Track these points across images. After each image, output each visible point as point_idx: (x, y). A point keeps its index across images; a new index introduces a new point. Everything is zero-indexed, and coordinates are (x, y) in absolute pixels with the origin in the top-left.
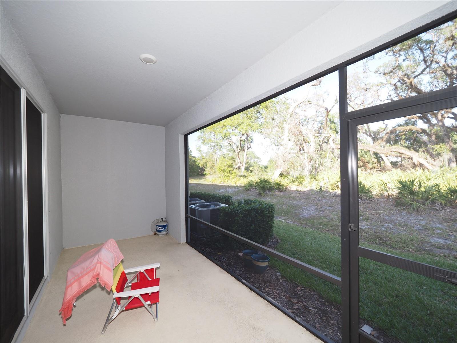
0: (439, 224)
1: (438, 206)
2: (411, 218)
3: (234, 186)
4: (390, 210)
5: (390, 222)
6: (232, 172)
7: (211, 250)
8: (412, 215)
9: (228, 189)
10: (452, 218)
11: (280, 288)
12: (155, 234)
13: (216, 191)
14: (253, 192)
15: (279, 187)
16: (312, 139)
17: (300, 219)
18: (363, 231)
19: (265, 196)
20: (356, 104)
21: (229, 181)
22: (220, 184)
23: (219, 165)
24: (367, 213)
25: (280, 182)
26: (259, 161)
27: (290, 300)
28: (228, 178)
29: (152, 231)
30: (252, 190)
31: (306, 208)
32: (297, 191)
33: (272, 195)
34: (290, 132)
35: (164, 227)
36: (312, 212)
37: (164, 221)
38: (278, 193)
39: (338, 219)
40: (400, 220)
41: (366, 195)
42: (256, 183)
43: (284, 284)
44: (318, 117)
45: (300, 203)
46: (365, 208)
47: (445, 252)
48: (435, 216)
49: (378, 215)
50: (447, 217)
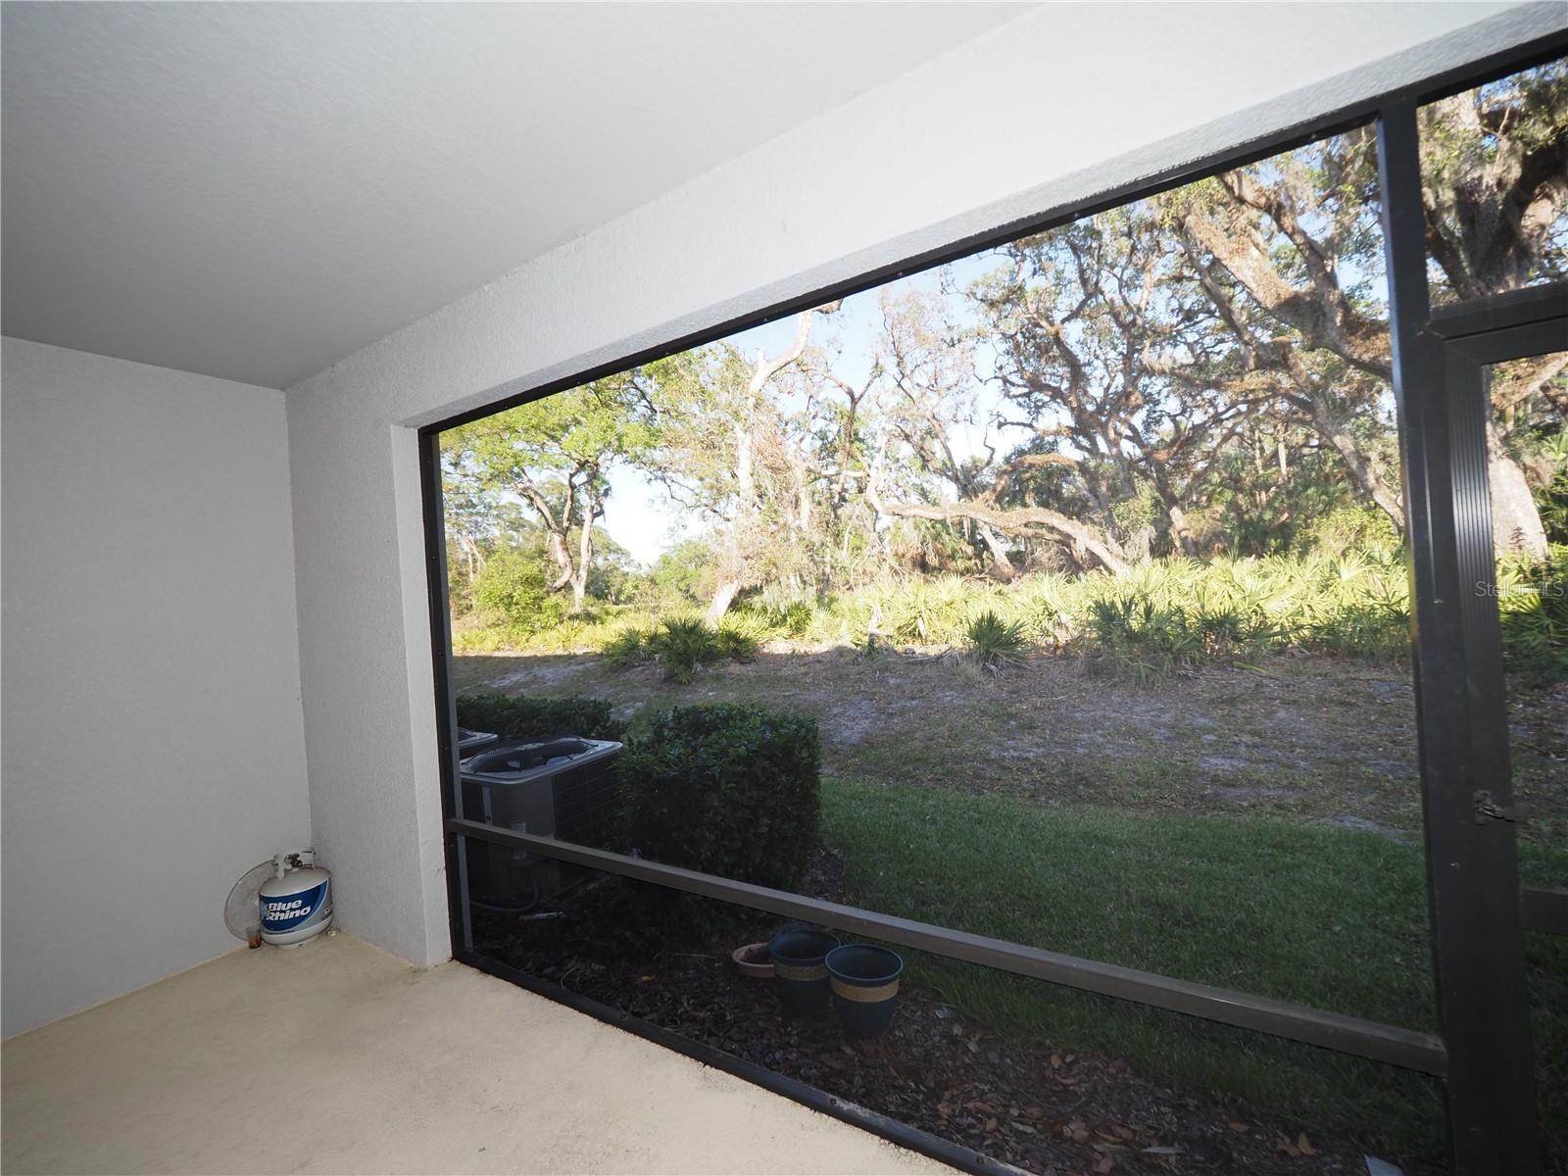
0: (1204, 715)
1: (1187, 666)
2: (1136, 709)
3: (560, 657)
4: (1080, 691)
5: (1092, 725)
6: (546, 603)
7: (596, 967)
8: (1136, 701)
9: (539, 672)
10: (1225, 697)
11: (989, 1082)
12: (256, 943)
13: (487, 682)
14: (643, 670)
15: (738, 648)
17: (835, 753)
18: (1033, 764)
19: (694, 683)
20: (918, 385)
21: (536, 640)
22: (497, 654)
23: (487, 579)
24: (1025, 707)
25: (738, 630)
26: (622, 561)
27: (1060, 1135)
28: (529, 628)
29: (232, 930)
30: (639, 666)
31: (845, 712)
32: (793, 655)
33: (718, 678)
34: (758, 458)
35: (311, 898)
36: (867, 721)
37: (309, 868)
38: (735, 668)
39: (950, 737)
40: (1114, 719)
41: (1009, 652)
42: (653, 638)
43: (994, 1058)
44: (814, 418)
45: (819, 696)
46: (1014, 693)
47: (1247, 794)
48: (1188, 697)
49: (1054, 709)
50: (1214, 696)
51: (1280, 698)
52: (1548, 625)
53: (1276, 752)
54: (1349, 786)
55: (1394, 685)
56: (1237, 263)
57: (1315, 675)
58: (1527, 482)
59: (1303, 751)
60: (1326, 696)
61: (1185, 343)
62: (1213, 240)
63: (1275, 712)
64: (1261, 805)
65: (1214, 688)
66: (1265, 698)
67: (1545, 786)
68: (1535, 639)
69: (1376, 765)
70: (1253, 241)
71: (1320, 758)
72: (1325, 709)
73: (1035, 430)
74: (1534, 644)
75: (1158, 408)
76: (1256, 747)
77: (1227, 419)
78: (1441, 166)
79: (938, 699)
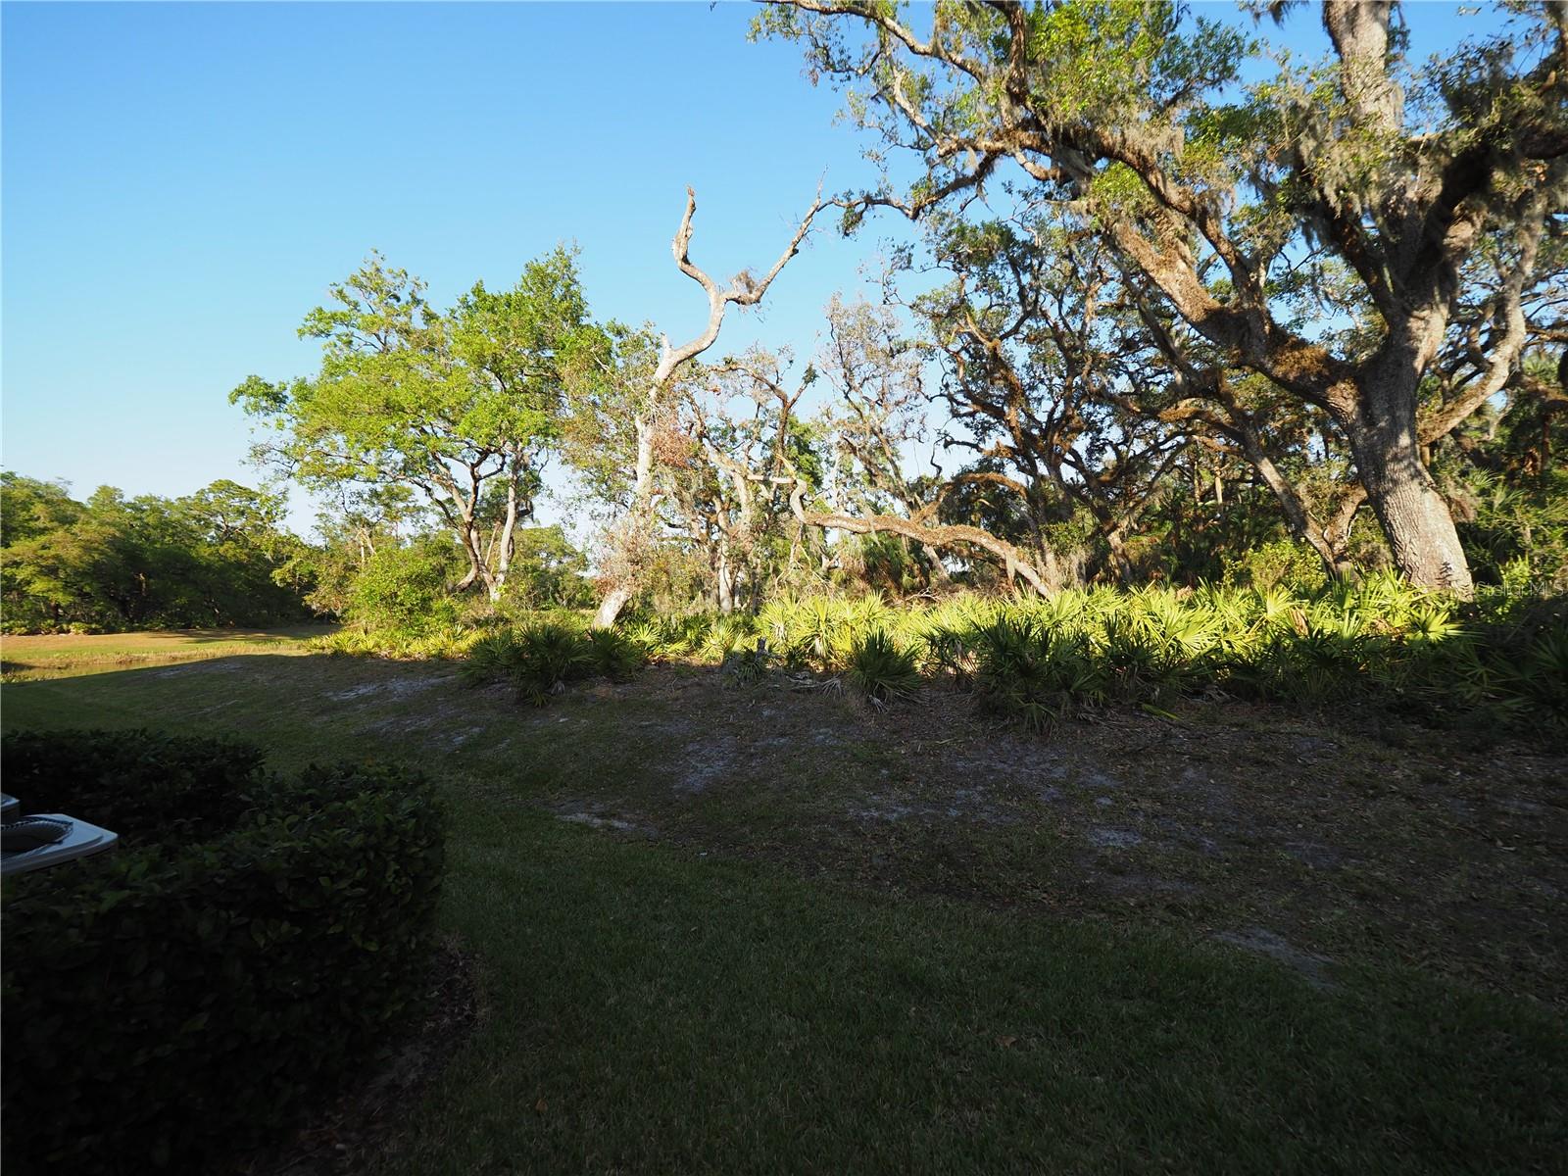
0: (1102, 772)
1: (1089, 708)
2: (1027, 760)
4: (968, 734)
5: (973, 779)
8: (1028, 749)
9: (393, 684)
10: (1128, 749)
13: (330, 694)
14: (498, 690)
15: (611, 665)
16: (743, 495)
17: (669, 805)
18: (893, 830)
19: (548, 706)
20: (866, 398)
21: (416, 645)
24: (902, 752)
28: (414, 632)
30: (499, 682)
31: (700, 751)
33: (579, 701)
34: (656, 452)
36: (721, 763)
38: (602, 690)
39: (807, 788)
40: (999, 771)
41: (899, 683)
44: (763, 426)
45: (679, 728)
46: (894, 733)
47: (1136, 886)
48: (1087, 746)
49: (934, 755)
50: (1115, 747)
51: (1190, 754)
52: (1481, 675)
53: (1178, 825)
54: (1261, 879)
55: (1317, 741)
56: (1163, 276)
57: (1231, 725)
58: (1452, 516)
59: (1211, 824)
60: (1241, 752)
61: (1127, 372)
62: (1141, 251)
63: (1183, 770)
64: (1152, 905)
65: (1116, 736)
66: (1172, 752)
67: (1494, 886)
68: (1469, 692)
69: (1294, 847)
70: (1180, 254)
71: (1229, 836)
72: (1239, 769)
73: (980, 450)
74: (1467, 697)
75: (1102, 436)
76: (1156, 816)
77: (1167, 450)
78: (1366, 169)
79: (810, 737)
